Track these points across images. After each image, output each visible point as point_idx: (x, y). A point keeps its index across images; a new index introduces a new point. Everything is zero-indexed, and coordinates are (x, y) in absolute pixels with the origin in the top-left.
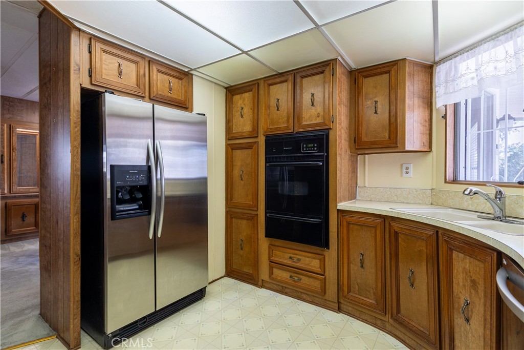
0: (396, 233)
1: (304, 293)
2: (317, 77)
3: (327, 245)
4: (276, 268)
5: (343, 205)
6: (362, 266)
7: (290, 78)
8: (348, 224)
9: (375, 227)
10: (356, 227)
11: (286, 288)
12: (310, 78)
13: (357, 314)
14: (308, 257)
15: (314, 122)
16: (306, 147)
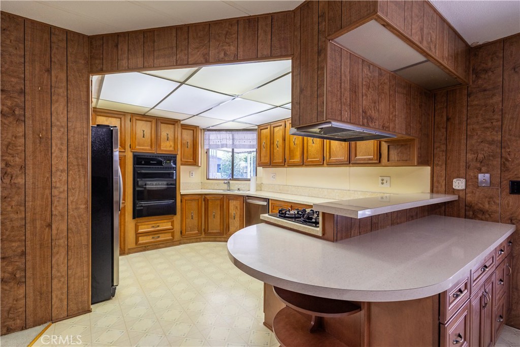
0: (208, 200)
1: (161, 244)
2: (170, 126)
3: (175, 214)
4: (140, 236)
5: (183, 192)
6: (192, 218)
7: (154, 121)
8: (186, 200)
9: (198, 200)
10: (189, 201)
11: (147, 246)
12: (166, 125)
13: (188, 241)
14: (165, 222)
15: (168, 149)
16: (166, 162)
